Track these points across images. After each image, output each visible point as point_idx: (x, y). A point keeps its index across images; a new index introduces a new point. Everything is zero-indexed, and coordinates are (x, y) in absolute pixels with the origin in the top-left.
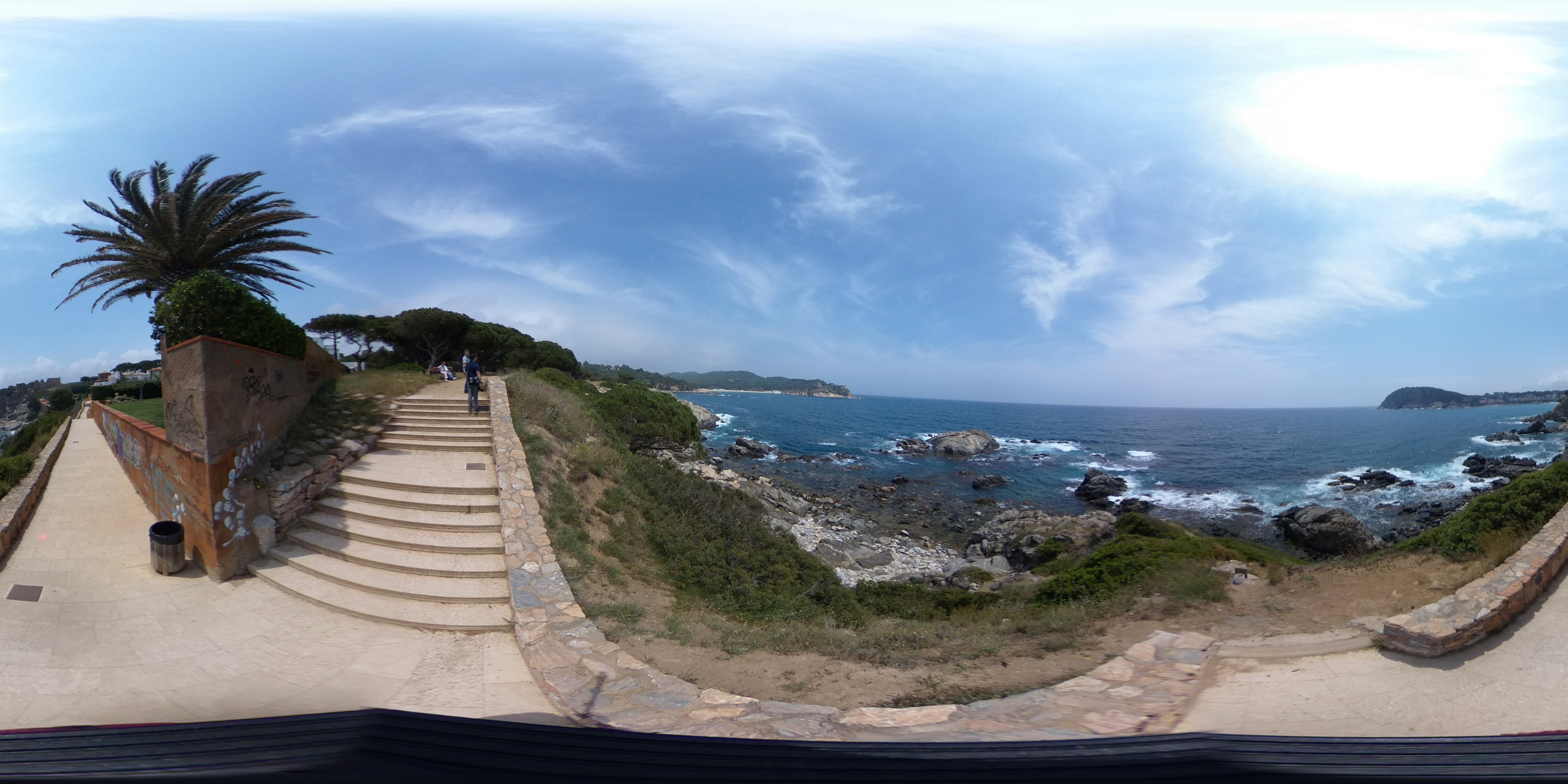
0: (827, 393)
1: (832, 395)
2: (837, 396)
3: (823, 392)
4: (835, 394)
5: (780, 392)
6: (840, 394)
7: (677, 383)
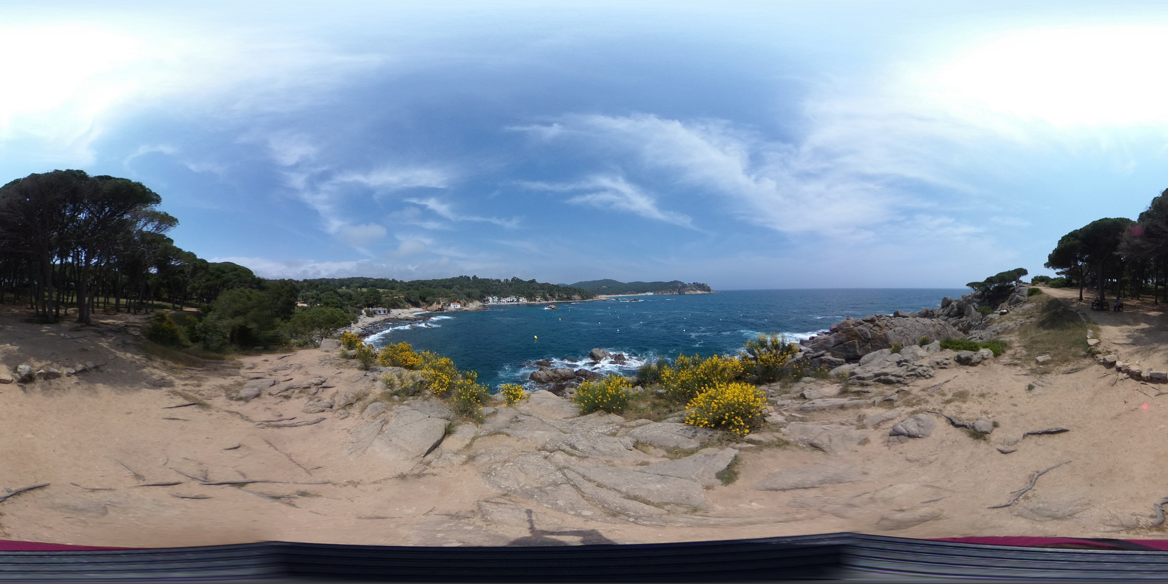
0: (695, 290)
1: (699, 292)
2: (703, 292)
3: (692, 290)
4: (701, 290)
5: (652, 294)
6: (705, 291)
7: (579, 292)
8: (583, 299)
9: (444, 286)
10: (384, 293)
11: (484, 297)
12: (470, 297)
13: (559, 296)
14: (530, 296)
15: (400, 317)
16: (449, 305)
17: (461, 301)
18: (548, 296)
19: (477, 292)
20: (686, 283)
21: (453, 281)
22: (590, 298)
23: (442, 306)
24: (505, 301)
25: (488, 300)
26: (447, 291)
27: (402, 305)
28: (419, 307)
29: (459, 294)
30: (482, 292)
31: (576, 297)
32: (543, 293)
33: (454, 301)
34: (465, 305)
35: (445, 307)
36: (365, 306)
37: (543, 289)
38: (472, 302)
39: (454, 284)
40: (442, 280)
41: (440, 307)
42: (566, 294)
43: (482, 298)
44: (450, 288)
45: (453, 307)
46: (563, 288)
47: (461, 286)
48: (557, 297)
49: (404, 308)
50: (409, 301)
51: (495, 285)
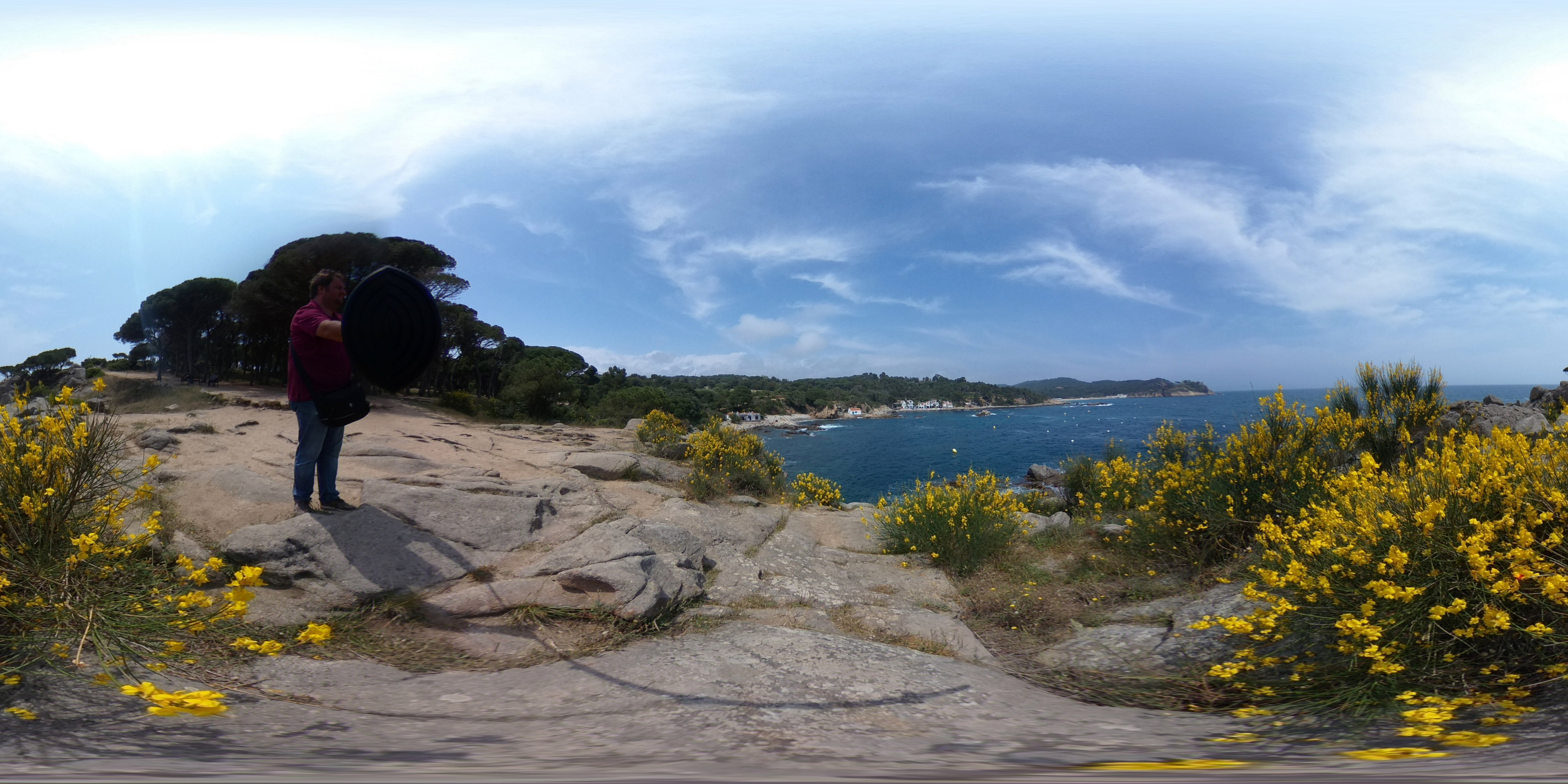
0: (1185, 391)
1: (1192, 393)
2: (1197, 394)
3: (1182, 390)
4: (1195, 391)
5: (1125, 396)
6: (1200, 391)
7: (1024, 394)
8: (1030, 403)
9: (841, 387)
10: (757, 394)
11: (895, 401)
12: (875, 401)
13: (996, 399)
14: (957, 400)
15: (776, 424)
16: (846, 411)
17: (863, 406)
18: (981, 398)
19: (886, 394)
20: (1173, 380)
21: (854, 380)
22: (1039, 402)
23: (836, 412)
24: (922, 407)
25: (900, 405)
26: (844, 392)
27: (782, 410)
28: (806, 413)
29: (860, 396)
30: (893, 394)
31: (1020, 400)
32: (976, 395)
33: (853, 406)
34: (868, 411)
35: (840, 414)
36: (731, 410)
37: (975, 390)
38: (878, 407)
39: (854, 384)
40: (839, 379)
41: (833, 413)
42: (1005, 396)
43: (891, 402)
44: (848, 388)
45: (853, 413)
46: (1003, 388)
47: (864, 386)
48: (993, 401)
49: (784, 413)
50: (792, 405)
51: (911, 385)
